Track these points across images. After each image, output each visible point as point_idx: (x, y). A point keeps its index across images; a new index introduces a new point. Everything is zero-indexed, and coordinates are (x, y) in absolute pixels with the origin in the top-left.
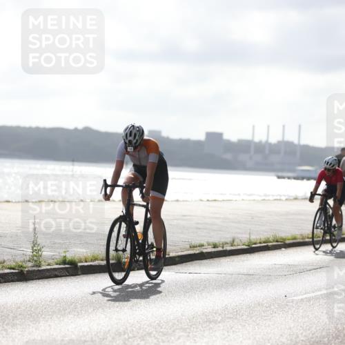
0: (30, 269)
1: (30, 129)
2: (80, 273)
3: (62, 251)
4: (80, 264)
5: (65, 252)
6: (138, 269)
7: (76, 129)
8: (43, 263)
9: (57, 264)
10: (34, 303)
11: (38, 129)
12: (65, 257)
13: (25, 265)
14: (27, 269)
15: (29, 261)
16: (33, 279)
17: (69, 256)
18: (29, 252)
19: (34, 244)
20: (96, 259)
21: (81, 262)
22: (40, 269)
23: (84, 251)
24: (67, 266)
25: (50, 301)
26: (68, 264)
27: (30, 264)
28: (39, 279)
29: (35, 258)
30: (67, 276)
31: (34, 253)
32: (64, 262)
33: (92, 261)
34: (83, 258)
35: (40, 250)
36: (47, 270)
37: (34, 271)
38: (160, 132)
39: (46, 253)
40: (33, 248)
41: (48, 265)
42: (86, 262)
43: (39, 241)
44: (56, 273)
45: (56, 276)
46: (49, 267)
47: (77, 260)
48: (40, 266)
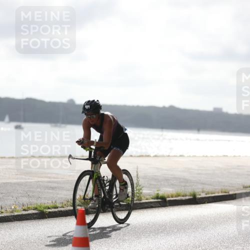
1: (133, 107)
2: (168, 205)
3: (156, 190)
4: (168, 199)
5: (158, 191)
6: (208, 203)
7: (164, 108)
8: (143, 198)
9: (152, 199)
10: (138, 225)
11: (138, 107)
12: (158, 194)
13: (130, 199)
16: (136, 209)
17: (161, 193)
19: (137, 185)
20: (179, 196)
21: (169, 197)
22: (141, 202)
23: (171, 190)
24: (159, 200)
25: (148, 224)
26: (160, 199)
28: (140, 209)
29: (138, 195)
30: (159, 207)
31: (137, 191)
32: (157, 198)
33: (176, 197)
34: (170, 195)
35: (141, 189)
36: (146, 203)
37: (137, 203)
38: (221, 109)
39: (145, 191)
40: (136, 188)
41: (147, 199)
42: (172, 197)
43: (140, 183)
44: (152, 205)
45: (152, 207)
46: (147, 201)
47: (166, 196)
48: (141, 200)
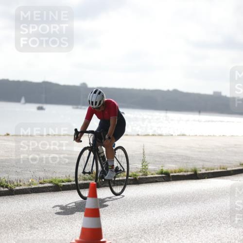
0: (141, 177)
1: (140, 90)
2: (171, 179)
3: (160, 166)
4: (171, 174)
5: (162, 167)
6: (208, 178)
7: (168, 91)
8: (148, 173)
9: (157, 174)
10: (144, 198)
11: (144, 90)
12: (162, 170)
13: (137, 174)
14: (138, 177)
15: (140, 172)
16: (142, 183)
17: (165, 169)
18: (140, 166)
19: (144, 161)
20: (181, 171)
21: (172, 173)
22: (147, 177)
23: (174, 166)
24: (163, 175)
25: (154, 197)
26: (164, 174)
27: (141, 174)
28: (146, 183)
29: (144, 170)
30: (163, 181)
31: (143, 167)
32: (162, 173)
33: (179, 172)
34: (173, 170)
35: (147, 165)
36: (151, 178)
37: (143, 178)
38: (220, 93)
39: (150, 167)
40: (142, 164)
41: (152, 174)
42: (175, 173)
43: (146, 160)
44: (157, 180)
45: (157, 182)
46: (152, 176)
47: (169, 172)
48: (146, 175)
